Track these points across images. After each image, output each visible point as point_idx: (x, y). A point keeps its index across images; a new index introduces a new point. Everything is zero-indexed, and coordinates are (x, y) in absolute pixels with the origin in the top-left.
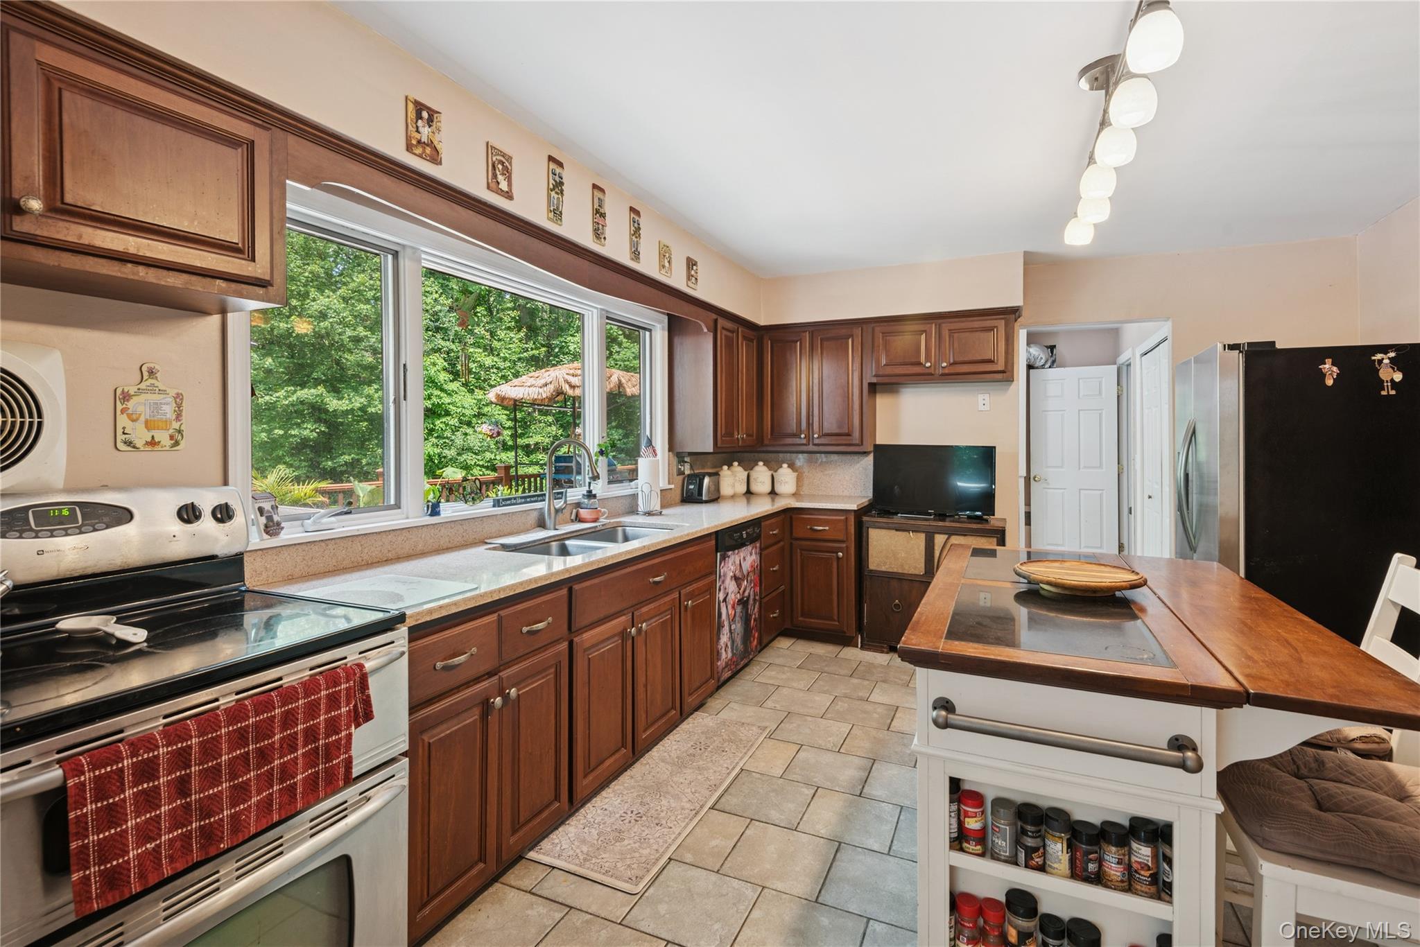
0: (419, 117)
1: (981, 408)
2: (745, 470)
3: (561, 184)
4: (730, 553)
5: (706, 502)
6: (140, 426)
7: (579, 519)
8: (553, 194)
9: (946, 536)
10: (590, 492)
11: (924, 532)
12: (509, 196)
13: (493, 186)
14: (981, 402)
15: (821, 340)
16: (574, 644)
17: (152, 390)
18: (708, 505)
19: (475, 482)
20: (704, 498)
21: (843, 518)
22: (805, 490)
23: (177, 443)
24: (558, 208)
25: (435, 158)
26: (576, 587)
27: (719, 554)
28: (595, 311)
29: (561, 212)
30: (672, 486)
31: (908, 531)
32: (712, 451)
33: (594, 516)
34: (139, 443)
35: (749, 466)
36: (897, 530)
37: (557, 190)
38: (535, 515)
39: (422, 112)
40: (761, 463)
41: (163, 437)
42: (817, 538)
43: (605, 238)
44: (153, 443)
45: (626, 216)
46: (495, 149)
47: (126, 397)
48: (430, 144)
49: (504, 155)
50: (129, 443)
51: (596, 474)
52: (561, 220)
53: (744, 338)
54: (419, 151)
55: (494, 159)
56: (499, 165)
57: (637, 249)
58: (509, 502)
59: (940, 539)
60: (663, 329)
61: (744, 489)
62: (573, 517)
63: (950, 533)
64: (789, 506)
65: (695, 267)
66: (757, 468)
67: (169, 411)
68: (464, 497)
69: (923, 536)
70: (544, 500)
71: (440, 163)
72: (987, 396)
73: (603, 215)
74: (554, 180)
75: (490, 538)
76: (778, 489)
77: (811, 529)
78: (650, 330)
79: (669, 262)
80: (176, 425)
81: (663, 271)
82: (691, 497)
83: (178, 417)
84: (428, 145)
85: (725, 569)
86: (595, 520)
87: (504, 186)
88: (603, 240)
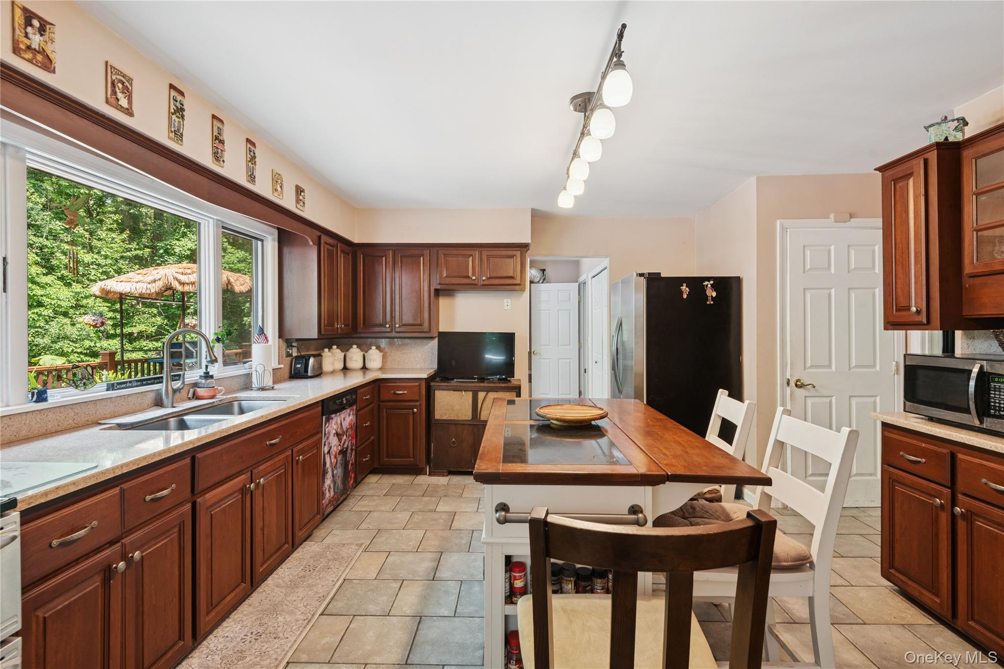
1: (506, 308)
2: (342, 352)
3: (182, 110)
4: (333, 416)
5: (311, 377)
7: (196, 397)
8: (174, 117)
9: (486, 393)
10: (208, 373)
11: (471, 391)
12: (129, 112)
13: (112, 100)
14: (506, 304)
15: (401, 257)
16: (198, 504)
18: (312, 379)
19: (86, 368)
20: (309, 374)
21: (417, 384)
22: (389, 365)
24: (179, 130)
25: (47, 66)
26: (199, 455)
27: (324, 417)
28: (211, 221)
29: (182, 134)
30: (282, 366)
31: (461, 391)
32: (317, 337)
33: (211, 394)
35: (345, 348)
36: (454, 391)
37: (178, 114)
38: (152, 396)
39: (32, 20)
40: (355, 346)
42: (399, 400)
43: (223, 161)
45: (243, 147)
46: (115, 68)
48: (42, 52)
49: (124, 76)
51: (214, 358)
52: (182, 140)
53: (342, 251)
54: (28, 56)
55: (114, 77)
56: (119, 83)
57: (253, 174)
58: (124, 386)
59: (481, 395)
60: (274, 240)
61: (341, 366)
62: (190, 395)
63: (488, 390)
64: (378, 378)
65: (302, 194)
66: (351, 350)
68: (74, 382)
69: (470, 394)
70: (162, 382)
72: (509, 300)
73: (222, 142)
74: (175, 106)
75: (104, 419)
76: (368, 365)
77: (394, 393)
78: (262, 241)
79: (281, 187)
81: (276, 194)
82: (298, 374)
84: (39, 52)
85: (329, 428)
86: (212, 397)
87: (124, 102)
88: (221, 162)
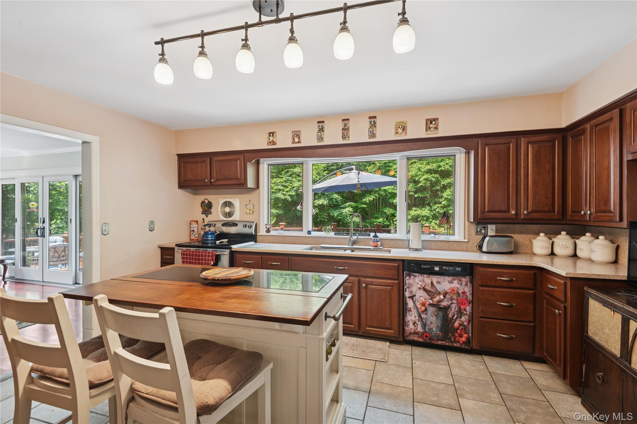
0: (270, 136)
3: (323, 128)
4: (417, 274)
6: (248, 210)
8: (319, 133)
12: (299, 142)
15: (595, 129)
17: (250, 204)
23: (253, 213)
24: (321, 137)
25: (274, 143)
29: (323, 138)
30: (467, 240)
34: (248, 213)
37: (320, 131)
39: (272, 134)
41: (251, 212)
44: (250, 213)
47: (246, 205)
48: (273, 141)
49: (296, 132)
50: (246, 213)
52: (323, 140)
54: (270, 144)
55: (293, 135)
56: (297, 135)
57: (373, 133)
58: (340, 234)
65: (434, 122)
67: (252, 207)
71: (276, 144)
73: (348, 129)
74: (319, 129)
77: (548, 286)
78: (455, 155)
79: (403, 129)
80: (253, 210)
81: (398, 135)
83: (253, 209)
84: (272, 142)
87: (297, 140)
88: (347, 138)
